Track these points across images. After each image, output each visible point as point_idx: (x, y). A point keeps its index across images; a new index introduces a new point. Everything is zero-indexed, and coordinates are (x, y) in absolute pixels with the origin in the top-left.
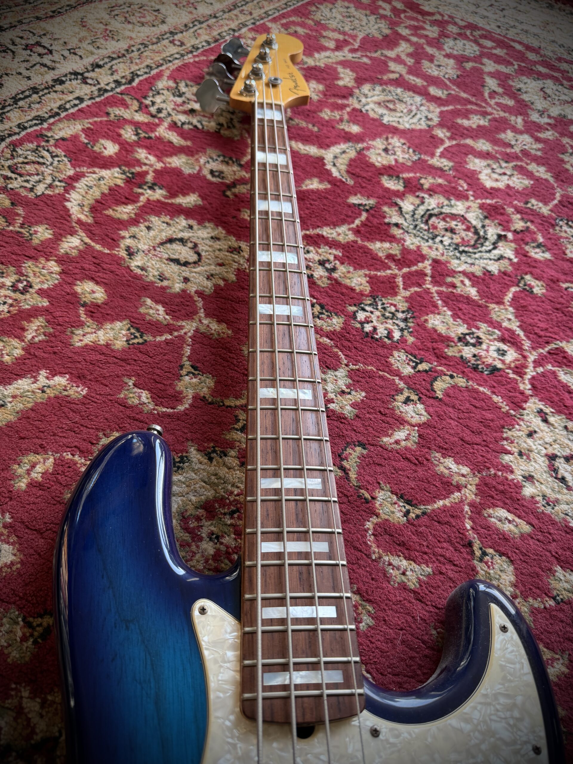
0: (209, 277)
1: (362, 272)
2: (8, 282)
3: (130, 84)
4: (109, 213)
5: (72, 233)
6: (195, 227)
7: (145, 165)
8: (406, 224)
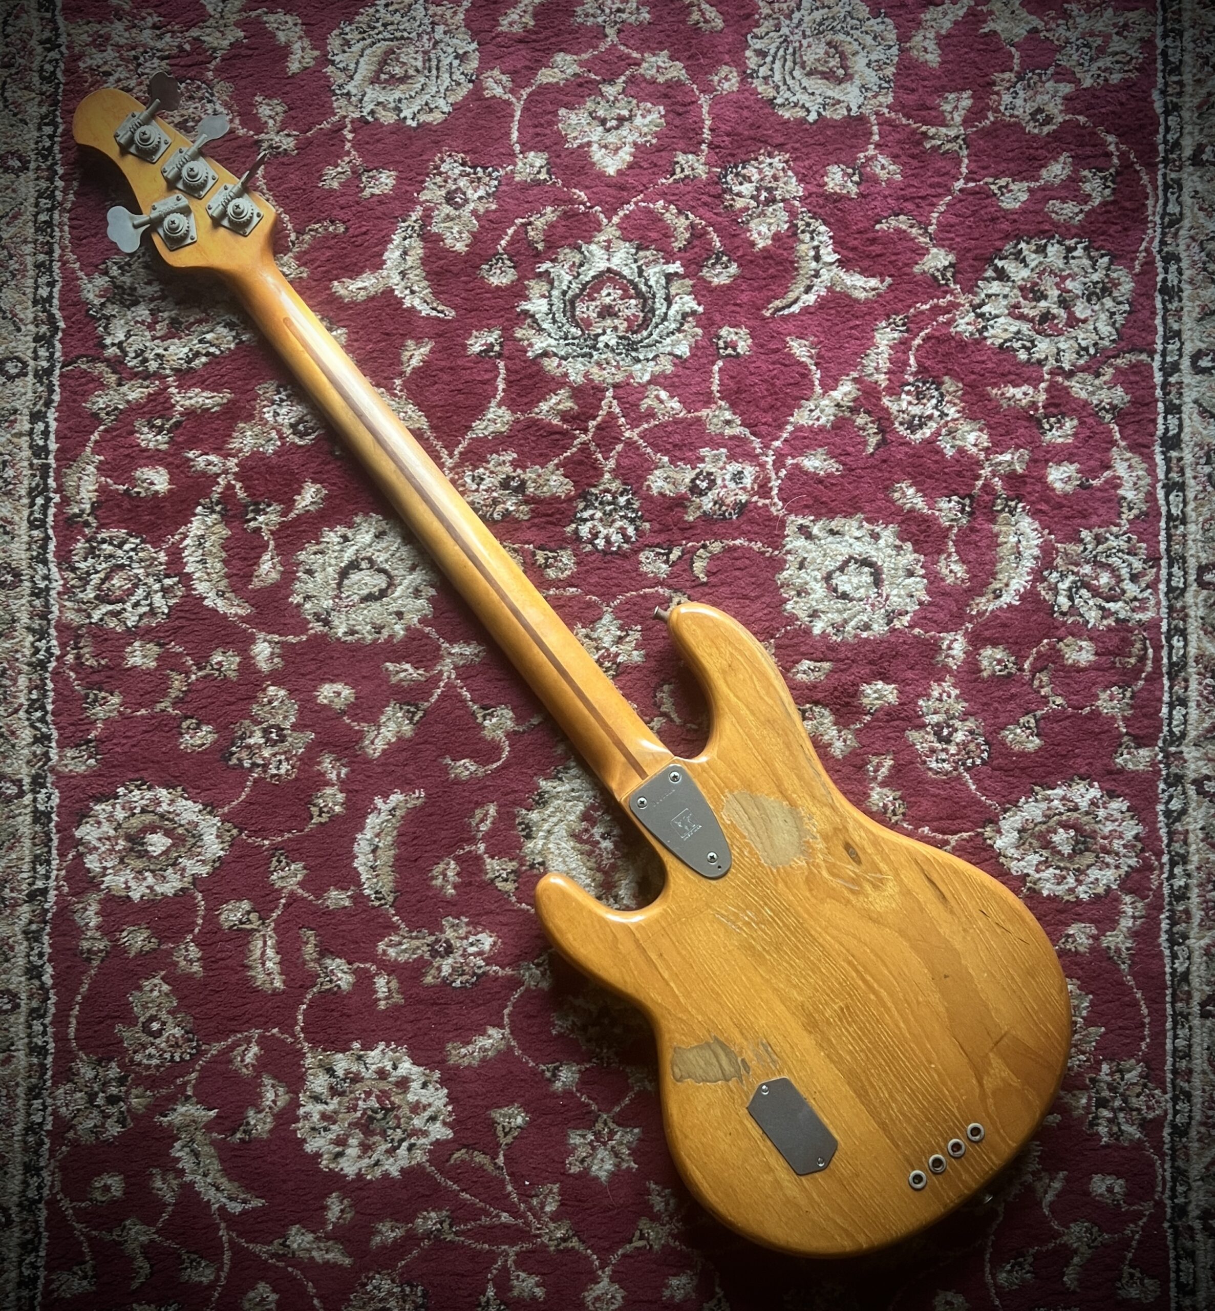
0: (417, 593)
1: (551, 465)
2: (257, 739)
3: (57, 328)
4: (256, 584)
5: (252, 640)
6: (350, 535)
7: (218, 475)
8: (553, 342)
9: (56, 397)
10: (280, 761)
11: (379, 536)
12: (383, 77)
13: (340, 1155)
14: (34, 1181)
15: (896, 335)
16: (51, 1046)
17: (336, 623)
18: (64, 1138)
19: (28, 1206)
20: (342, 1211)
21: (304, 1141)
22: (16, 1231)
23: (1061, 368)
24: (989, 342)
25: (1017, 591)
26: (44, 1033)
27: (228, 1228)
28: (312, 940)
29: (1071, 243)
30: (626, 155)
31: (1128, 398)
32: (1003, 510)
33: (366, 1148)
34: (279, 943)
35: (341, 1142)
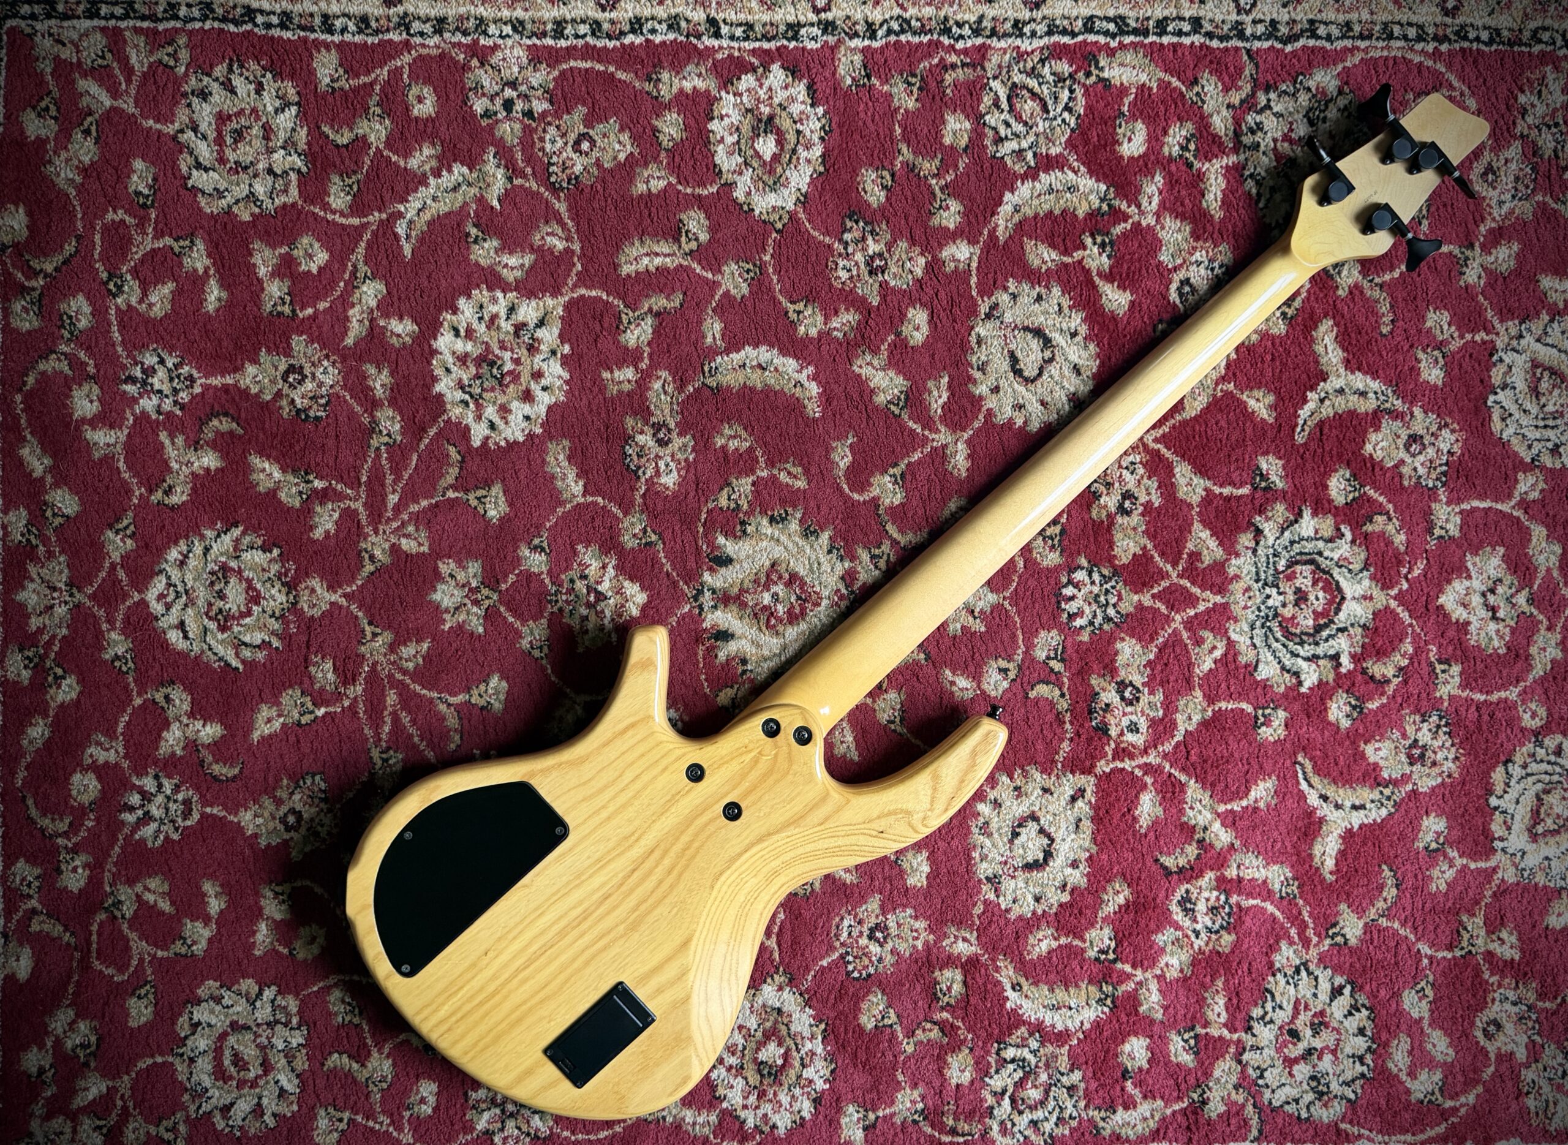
1: (1145, 542)
2: (873, 247)
3: (1285, 44)
4: (1029, 244)
5: (972, 241)
6: (1079, 338)
7: (1139, 206)
8: (1271, 542)
9: (1215, 44)
10: (849, 270)
11: (1077, 369)
12: (1539, 371)
13: (457, 334)
14: (428, 28)
15: (1277, 887)
16: (563, 43)
17: (989, 325)
18: (472, 57)
19: (404, 23)
20: (399, 336)
21: (469, 297)
22: (379, 11)
23: (1244, 1049)
24: (1271, 979)
25: (1021, 1007)
26: (577, 36)
27: (381, 221)
28: (670, 305)
29: (1369, 1059)
30: (1459, 614)
31: (1214, 1115)
32: (1102, 993)
33: (463, 359)
34: (667, 270)
35: (470, 334)
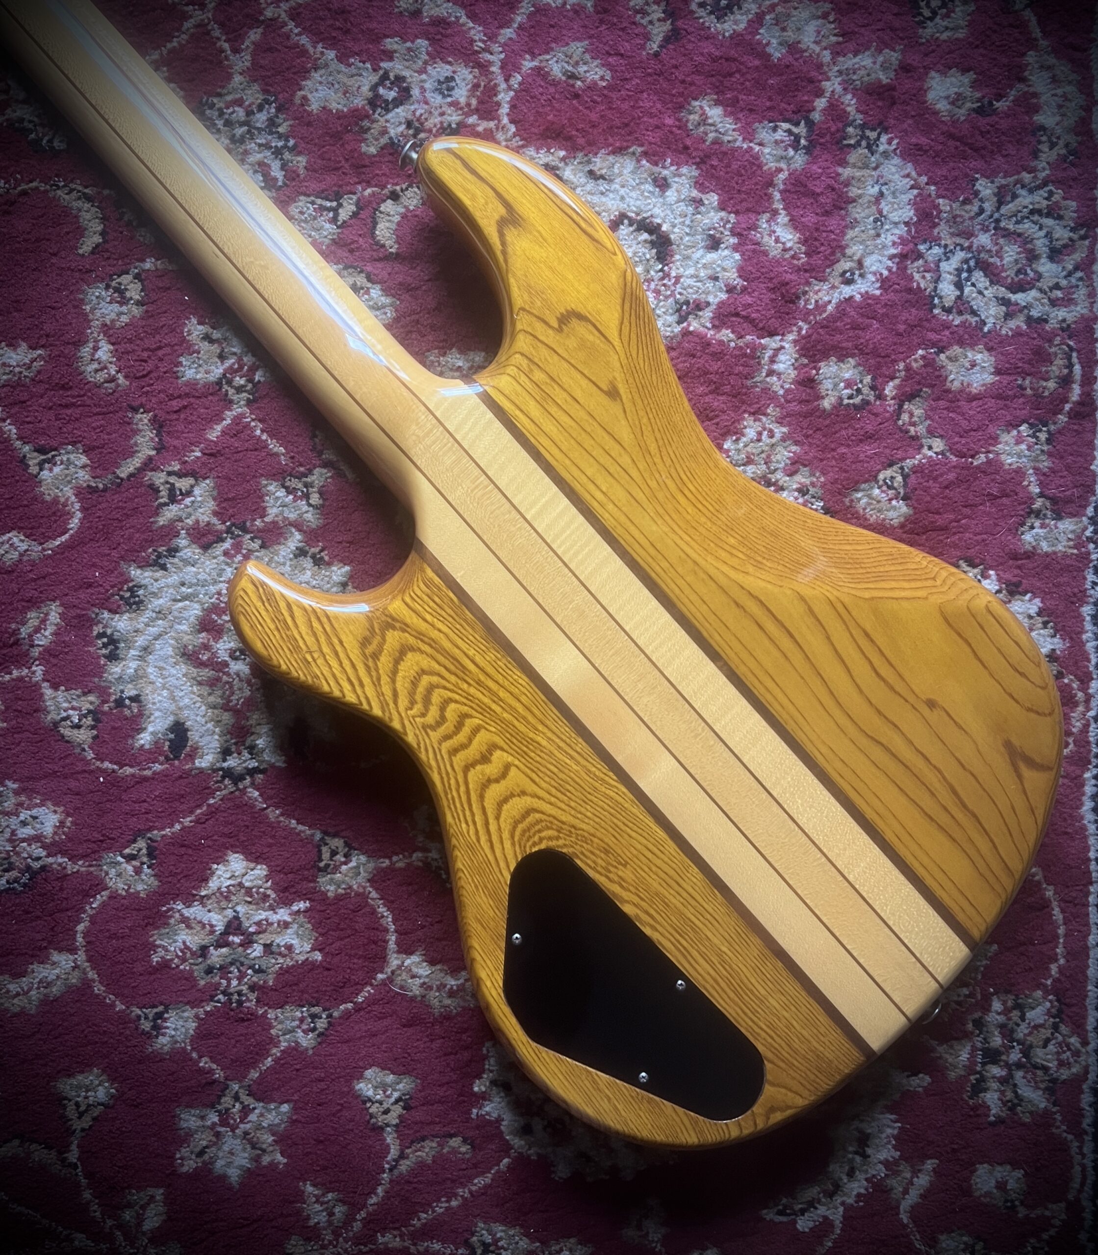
25: (877, 272)
32: (858, 144)
